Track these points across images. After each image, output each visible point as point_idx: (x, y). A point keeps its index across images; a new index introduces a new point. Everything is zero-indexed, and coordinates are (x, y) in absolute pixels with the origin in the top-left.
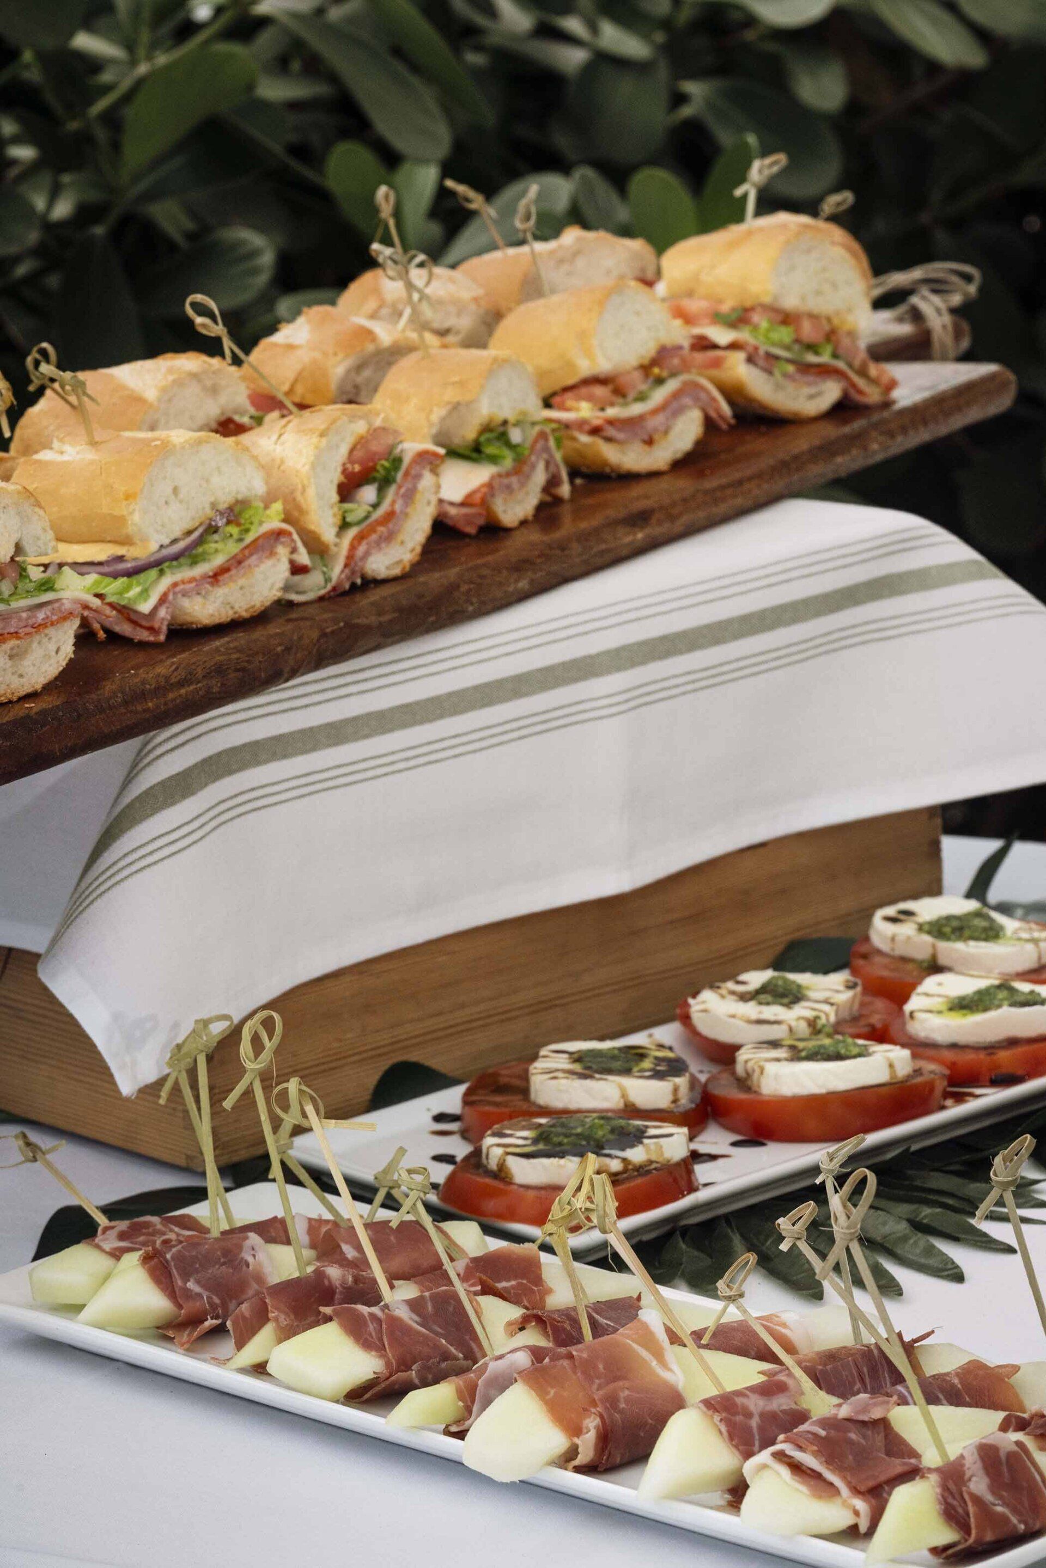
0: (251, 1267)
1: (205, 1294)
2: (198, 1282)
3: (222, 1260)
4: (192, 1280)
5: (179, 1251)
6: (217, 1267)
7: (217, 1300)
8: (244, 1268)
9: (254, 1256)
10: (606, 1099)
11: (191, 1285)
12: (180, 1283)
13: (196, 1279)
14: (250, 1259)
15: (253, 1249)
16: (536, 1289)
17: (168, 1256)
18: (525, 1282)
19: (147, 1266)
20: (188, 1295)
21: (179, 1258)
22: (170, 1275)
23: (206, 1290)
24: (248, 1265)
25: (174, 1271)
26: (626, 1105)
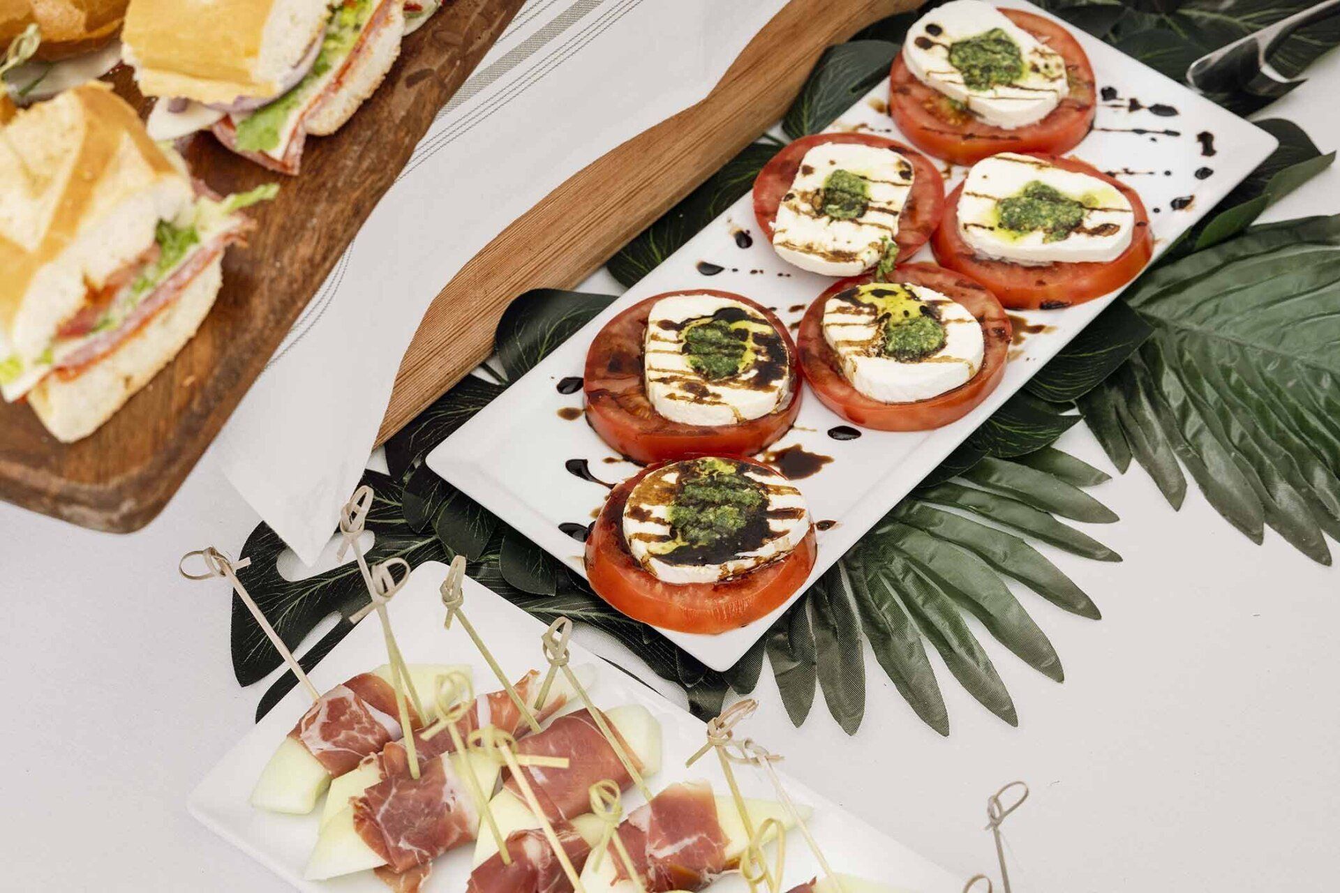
0: (452, 811)
1: (415, 849)
2: (408, 839)
3: (426, 811)
4: (402, 839)
5: (387, 811)
6: (423, 819)
7: (426, 853)
8: (446, 812)
9: (454, 799)
10: (720, 419)
11: (403, 845)
12: (392, 843)
13: (405, 838)
14: (451, 802)
15: (452, 792)
16: (715, 845)
17: (378, 818)
18: (705, 835)
19: (360, 832)
20: (401, 853)
21: (388, 817)
22: (382, 836)
23: (416, 846)
24: (448, 807)
25: (385, 832)
26: (738, 421)
